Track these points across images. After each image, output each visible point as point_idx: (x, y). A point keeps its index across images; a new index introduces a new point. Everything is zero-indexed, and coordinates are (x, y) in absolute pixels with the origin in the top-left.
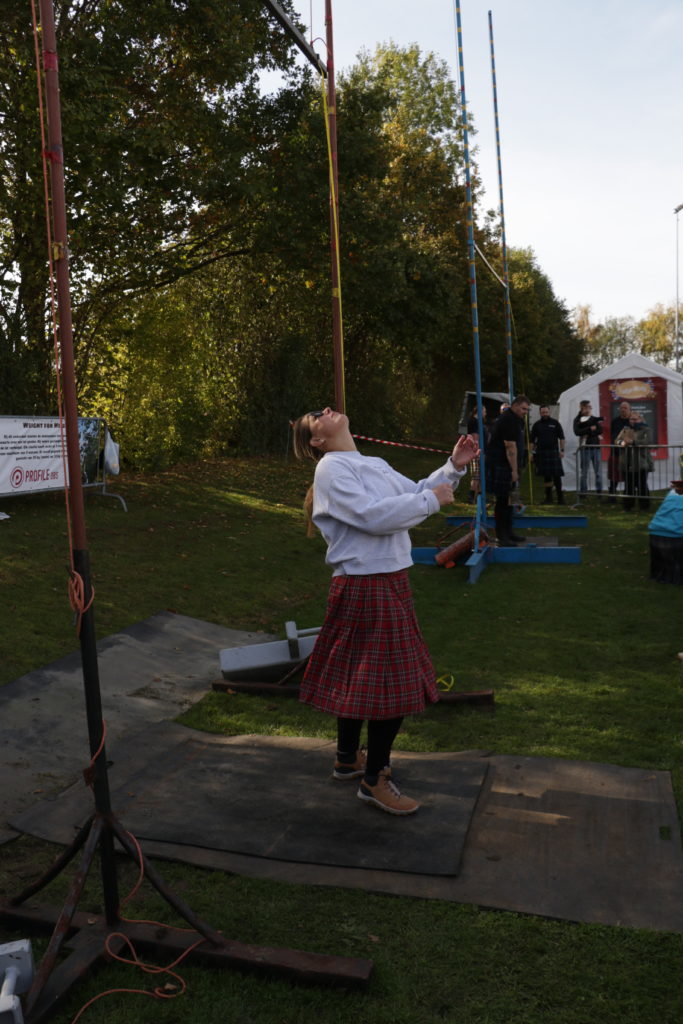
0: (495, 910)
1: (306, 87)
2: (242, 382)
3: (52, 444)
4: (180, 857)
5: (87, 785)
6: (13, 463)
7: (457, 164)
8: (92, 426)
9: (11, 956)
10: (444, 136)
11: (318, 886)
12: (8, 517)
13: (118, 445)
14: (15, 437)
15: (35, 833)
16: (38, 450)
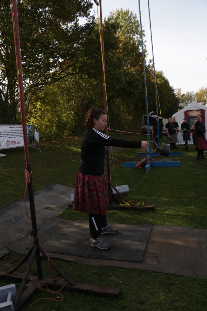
0: (157, 272)
1: (93, 23)
2: (75, 113)
3: (19, 133)
4: (60, 258)
5: (31, 236)
6: (7, 139)
7: (140, 46)
8: (30, 127)
9: (9, 289)
10: (136, 37)
11: (102, 266)
12: (5, 155)
13: (38, 133)
14: (7, 131)
15: (16, 251)
16: (14, 135)
